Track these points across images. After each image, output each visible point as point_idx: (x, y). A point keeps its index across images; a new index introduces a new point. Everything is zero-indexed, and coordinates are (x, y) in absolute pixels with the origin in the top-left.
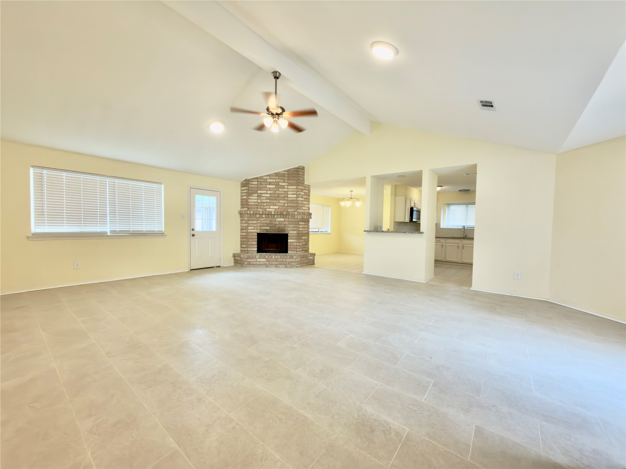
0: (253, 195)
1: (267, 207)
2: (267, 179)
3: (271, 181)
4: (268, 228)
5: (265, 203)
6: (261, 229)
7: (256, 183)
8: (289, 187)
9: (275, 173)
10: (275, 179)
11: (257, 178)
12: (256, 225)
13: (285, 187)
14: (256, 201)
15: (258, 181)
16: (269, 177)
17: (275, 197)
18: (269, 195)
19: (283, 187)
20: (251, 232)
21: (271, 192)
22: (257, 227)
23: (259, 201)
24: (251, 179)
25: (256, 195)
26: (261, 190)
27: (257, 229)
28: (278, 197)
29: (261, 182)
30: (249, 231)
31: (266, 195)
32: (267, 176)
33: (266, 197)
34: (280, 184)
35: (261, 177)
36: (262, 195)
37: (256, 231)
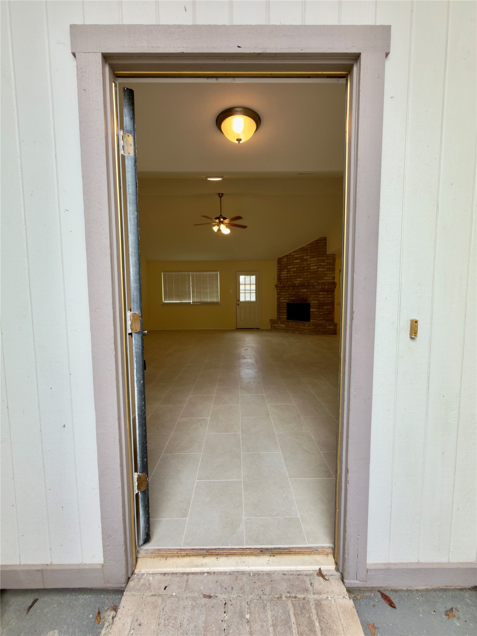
0: (284, 271)
1: (294, 280)
2: (294, 255)
3: (297, 256)
4: (294, 298)
5: (293, 276)
6: (289, 299)
7: (286, 260)
8: (312, 259)
9: (300, 249)
10: (300, 254)
11: (287, 256)
12: (285, 296)
13: (308, 260)
14: (286, 275)
15: (287, 258)
16: (296, 253)
17: (300, 270)
18: (295, 269)
19: (306, 260)
20: (282, 302)
21: (297, 266)
22: (286, 297)
23: (288, 275)
24: (282, 257)
25: (286, 270)
26: (290, 266)
27: (286, 300)
28: (303, 269)
29: (290, 258)
30: (281, 301)
31: (293, 269)
32: (294, 252)
33: (293, 271)
34: (305, 258)
35: (290, 254)
36: (291, 270)
37: (285, 301)
